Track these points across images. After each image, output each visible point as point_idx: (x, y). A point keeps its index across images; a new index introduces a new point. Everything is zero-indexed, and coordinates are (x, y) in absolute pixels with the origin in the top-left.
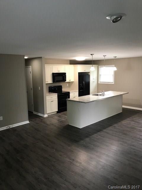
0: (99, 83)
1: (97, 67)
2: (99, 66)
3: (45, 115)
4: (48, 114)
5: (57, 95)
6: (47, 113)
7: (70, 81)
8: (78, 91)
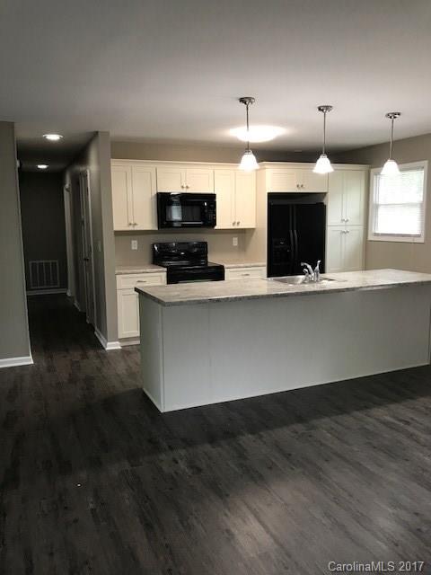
0: (371, 238)
1: (363, 174)
2: (373, 171)
3: (108, 344)
4: (120, 340)
5: (165, 274)
6: (120, 337)
7: (236, 227)
8: (266, 263)
